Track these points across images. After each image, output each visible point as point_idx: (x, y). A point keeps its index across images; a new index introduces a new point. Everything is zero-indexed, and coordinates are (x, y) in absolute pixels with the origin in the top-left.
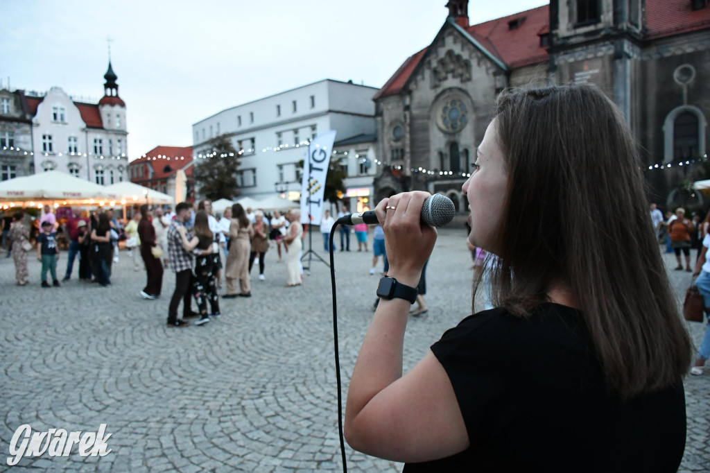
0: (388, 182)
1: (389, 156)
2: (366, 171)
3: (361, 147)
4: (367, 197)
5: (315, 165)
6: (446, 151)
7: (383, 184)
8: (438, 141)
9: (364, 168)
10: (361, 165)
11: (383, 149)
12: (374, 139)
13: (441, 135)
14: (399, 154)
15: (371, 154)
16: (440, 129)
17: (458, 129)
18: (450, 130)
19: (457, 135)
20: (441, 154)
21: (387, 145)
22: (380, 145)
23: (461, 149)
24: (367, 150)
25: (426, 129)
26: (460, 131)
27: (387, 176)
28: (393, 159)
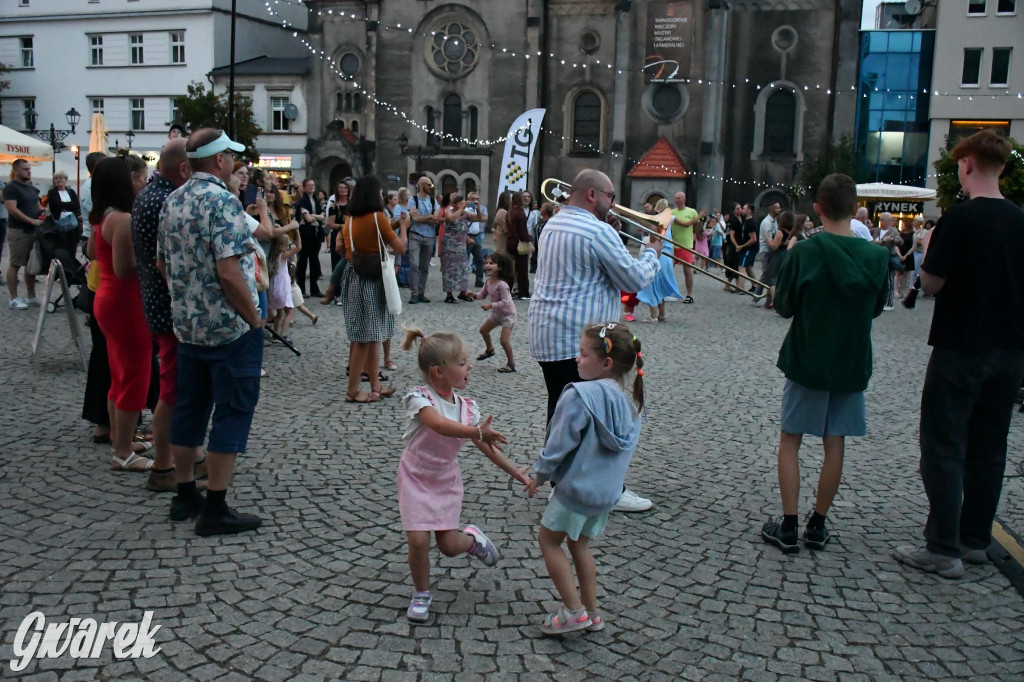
0: (335, 149)
1: (333, 105)
2: (286, 127)
3: (276, 82)
4: (288, 171)
5: (519, 148)
6: (439, 106)
7: (325, 152)
8: (426, 88)
9: (282, 121)
10: (277, 114)
11: (322, 90)
12: (304, 70)
13: (432, 79)
14: (352, 101)
15: (298, 98)
16: (430, 69)
17: (461, 73)
18: (447, 74)
19: (459, 83)
20: (429, 110)
21: (329, 85)
22: (317, 84)
23: (465, 107)
24: (291, 89)
25: (406, 67)
26: (465, 76)
27: (334, 138)
28: (339, 109)
